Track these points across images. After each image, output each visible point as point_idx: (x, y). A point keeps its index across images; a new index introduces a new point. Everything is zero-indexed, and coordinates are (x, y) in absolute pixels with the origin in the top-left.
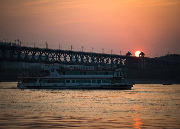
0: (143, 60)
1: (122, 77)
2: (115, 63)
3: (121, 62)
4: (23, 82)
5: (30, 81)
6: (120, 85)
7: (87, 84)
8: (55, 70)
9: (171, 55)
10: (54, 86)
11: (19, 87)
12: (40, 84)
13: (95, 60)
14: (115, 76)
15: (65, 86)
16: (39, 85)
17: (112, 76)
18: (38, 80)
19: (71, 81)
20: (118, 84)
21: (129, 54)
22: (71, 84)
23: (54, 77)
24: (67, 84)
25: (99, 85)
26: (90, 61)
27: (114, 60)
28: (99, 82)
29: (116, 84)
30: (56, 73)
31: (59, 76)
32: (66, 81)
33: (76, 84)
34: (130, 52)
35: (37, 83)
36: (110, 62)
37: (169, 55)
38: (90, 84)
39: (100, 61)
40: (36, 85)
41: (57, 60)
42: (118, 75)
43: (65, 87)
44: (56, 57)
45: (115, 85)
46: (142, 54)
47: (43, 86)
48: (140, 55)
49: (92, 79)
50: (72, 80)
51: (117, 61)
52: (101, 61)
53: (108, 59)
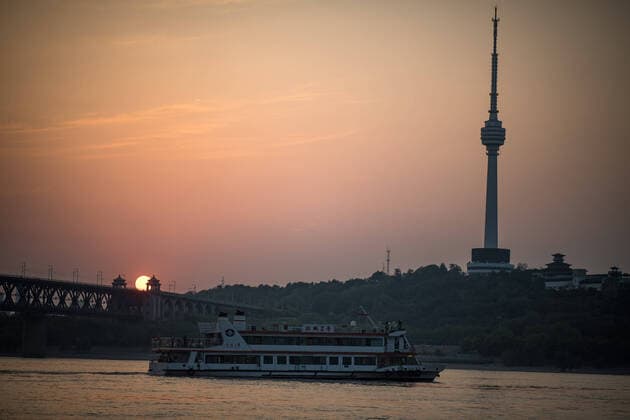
0: (157, 300)
1: (408, 351)
2: (81, 305)
3: (99, 301)
4: (160, 361)
5: (176, 358)
6: (401, 371)
7: (317, 367)
8: (237, 333)
9: (227, 286)
10: (232, 370)
11: (152, 372)
12: (199, 366)
14: (391, 348)
15: (260, 371)
16: (196, 368)
17: (380, 350)
18: (193, 355)
19: (275, 359)
20: (396, 368)
21: (119, 281)
22: (274, 366)
23: (232, 350)
24: (265, 367)
25: (346, 369)
27: (81, 298)
28: (347, 362)
29: (390, 369)
30: (238, 338)
31: (245, 347)
32: (262, 358)
33: (288, 366)
34: (122, 277)
35: (191, 364)
36: (68, 303)
37: (224, 286)
38: (324, 367)
39: (41, 300)
40: (186, 368)
42: (397, 345)
43: (260, 374)
45: (388, 372)
46: (153, 282)
47: (205, 370)
48: (148, 285)
49: (328, 356)
50: (279, 358)
51: (87, 301)
52: (44, 298)
53: (65, 295)
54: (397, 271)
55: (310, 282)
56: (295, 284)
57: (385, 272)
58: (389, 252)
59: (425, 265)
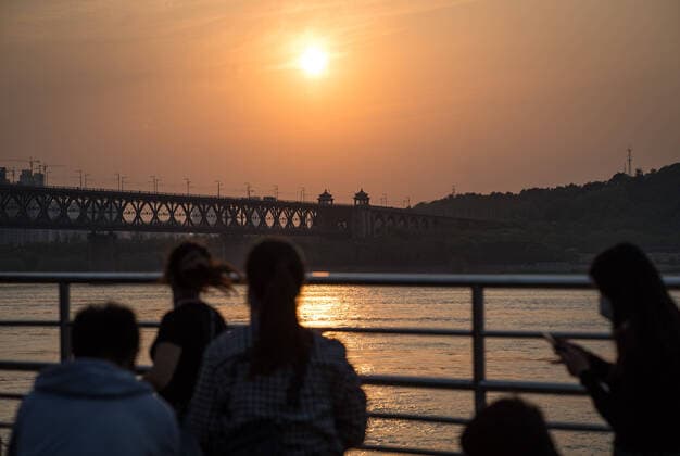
0: (366, 216)
2: (284, 224)
3: (303, 219)
13: (227, 218)
21: (326, 197)
26: (212, 221)
27: (283, 216)
34: (329, 192)
36: (269, 223)
39: (239, 220)
41: (114, 218)
44: (110, 212)
46: (361, 196)
48: (356, 199)
51: (290, 219)
52: (242, 218)
54: (638, 171)
55: (545, 187)
56: (529, 190)
57: (627, 173)
58: (630, 151)
59: (669, 164)
